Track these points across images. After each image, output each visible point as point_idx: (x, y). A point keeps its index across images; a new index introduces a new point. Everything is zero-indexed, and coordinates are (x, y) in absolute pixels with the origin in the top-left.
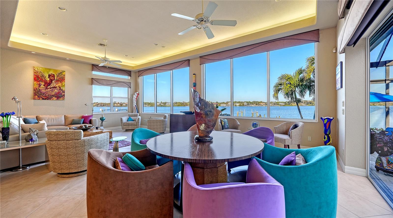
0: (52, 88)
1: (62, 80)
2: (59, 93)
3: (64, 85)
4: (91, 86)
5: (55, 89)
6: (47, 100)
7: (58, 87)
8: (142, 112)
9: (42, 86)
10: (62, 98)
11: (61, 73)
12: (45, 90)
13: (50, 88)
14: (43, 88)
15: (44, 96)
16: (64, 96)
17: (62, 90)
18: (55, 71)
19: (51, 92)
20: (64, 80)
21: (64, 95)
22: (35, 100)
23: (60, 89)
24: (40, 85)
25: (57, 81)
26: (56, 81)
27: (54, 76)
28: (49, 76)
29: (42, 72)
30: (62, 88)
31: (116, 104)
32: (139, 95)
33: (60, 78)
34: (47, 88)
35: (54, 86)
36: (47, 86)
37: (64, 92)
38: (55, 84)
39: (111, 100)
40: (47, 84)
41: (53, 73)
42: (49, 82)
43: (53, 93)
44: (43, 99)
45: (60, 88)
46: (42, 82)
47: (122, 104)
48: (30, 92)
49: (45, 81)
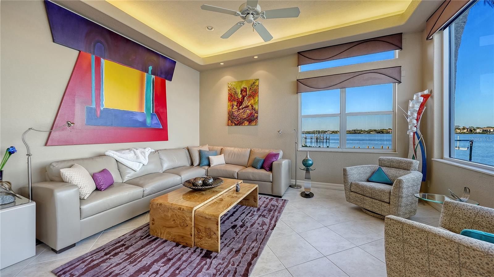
0: (244, 108)
1: (254, 93)
2: (251, 115)
3: (257, 101)
4: (296, 96)
5: (247, 109)
6: (239, 125)
7: (250, 106)
8: (446, 155)
9: (235, 107)
10: (254, 121)
11: (253, 84)
12: (238, 112)
13: (242, 109)
14: (236, 110)
15: (236, 120)
16: (257, 119)
17: (254, 109)
18: (247, 81)
19: (243, 113)
20: (257, 93)
21: (257, 117)
22: (229, 126)
23: (252, 109)
24: (233, 106)
25: (250, 96)
26: (248, 96)
27: (247, 89)
28: (242, 91)
29: (235, 88)
30: (254, 106)
31: (459, 129)
32: (432, 97)
33: (253, 91)
34: (239, 109)
35: (246, 105)
36: (240, 106)
37: (257, 112)
38: (247, 102)
39: (343, 123)
40: (240, 103)
41: (245, 87)
42: (241, 100)
43: (245, 115)
44: (236, 125)
45: (253, 106)
46: (235, 101)
47: (474, 129)
48: (225, 116)
49: (237, 100)
